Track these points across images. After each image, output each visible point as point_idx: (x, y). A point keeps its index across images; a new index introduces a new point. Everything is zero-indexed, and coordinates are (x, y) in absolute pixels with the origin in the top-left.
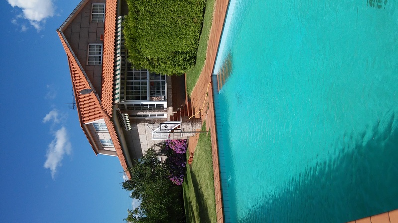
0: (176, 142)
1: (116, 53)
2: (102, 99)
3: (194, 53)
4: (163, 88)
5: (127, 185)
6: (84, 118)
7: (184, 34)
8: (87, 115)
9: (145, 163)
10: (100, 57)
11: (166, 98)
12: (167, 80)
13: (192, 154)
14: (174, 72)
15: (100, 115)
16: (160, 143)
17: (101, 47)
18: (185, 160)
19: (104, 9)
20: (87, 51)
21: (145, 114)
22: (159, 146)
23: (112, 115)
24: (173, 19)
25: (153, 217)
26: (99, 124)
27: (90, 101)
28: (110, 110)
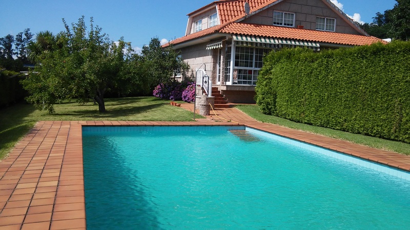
0: (193, 91)
1: (282, 39)
2: (239, 24)
3: (274, 113)
4: (245, 83)
5: (155, 42)
6: (223, 5)
7: (290, 104)
8: (225, 9)
9: (176, 61)
10: (281, 24)
11: (235, 85)
12: (252, 86)
13: (179, 106)
14: (258, 93)
15: (224, 21)
16: (193, 77)
17: (291, 25)
18: (176, 100)
19: (329, 30)
20: (288, 11)
21: (221, 63)
22: (191, 76)
23: (222, 32)
24: (304, 94)
25: (122, 65)
26: (216, 19)
27: (239, 12)
28: (226, 31)
